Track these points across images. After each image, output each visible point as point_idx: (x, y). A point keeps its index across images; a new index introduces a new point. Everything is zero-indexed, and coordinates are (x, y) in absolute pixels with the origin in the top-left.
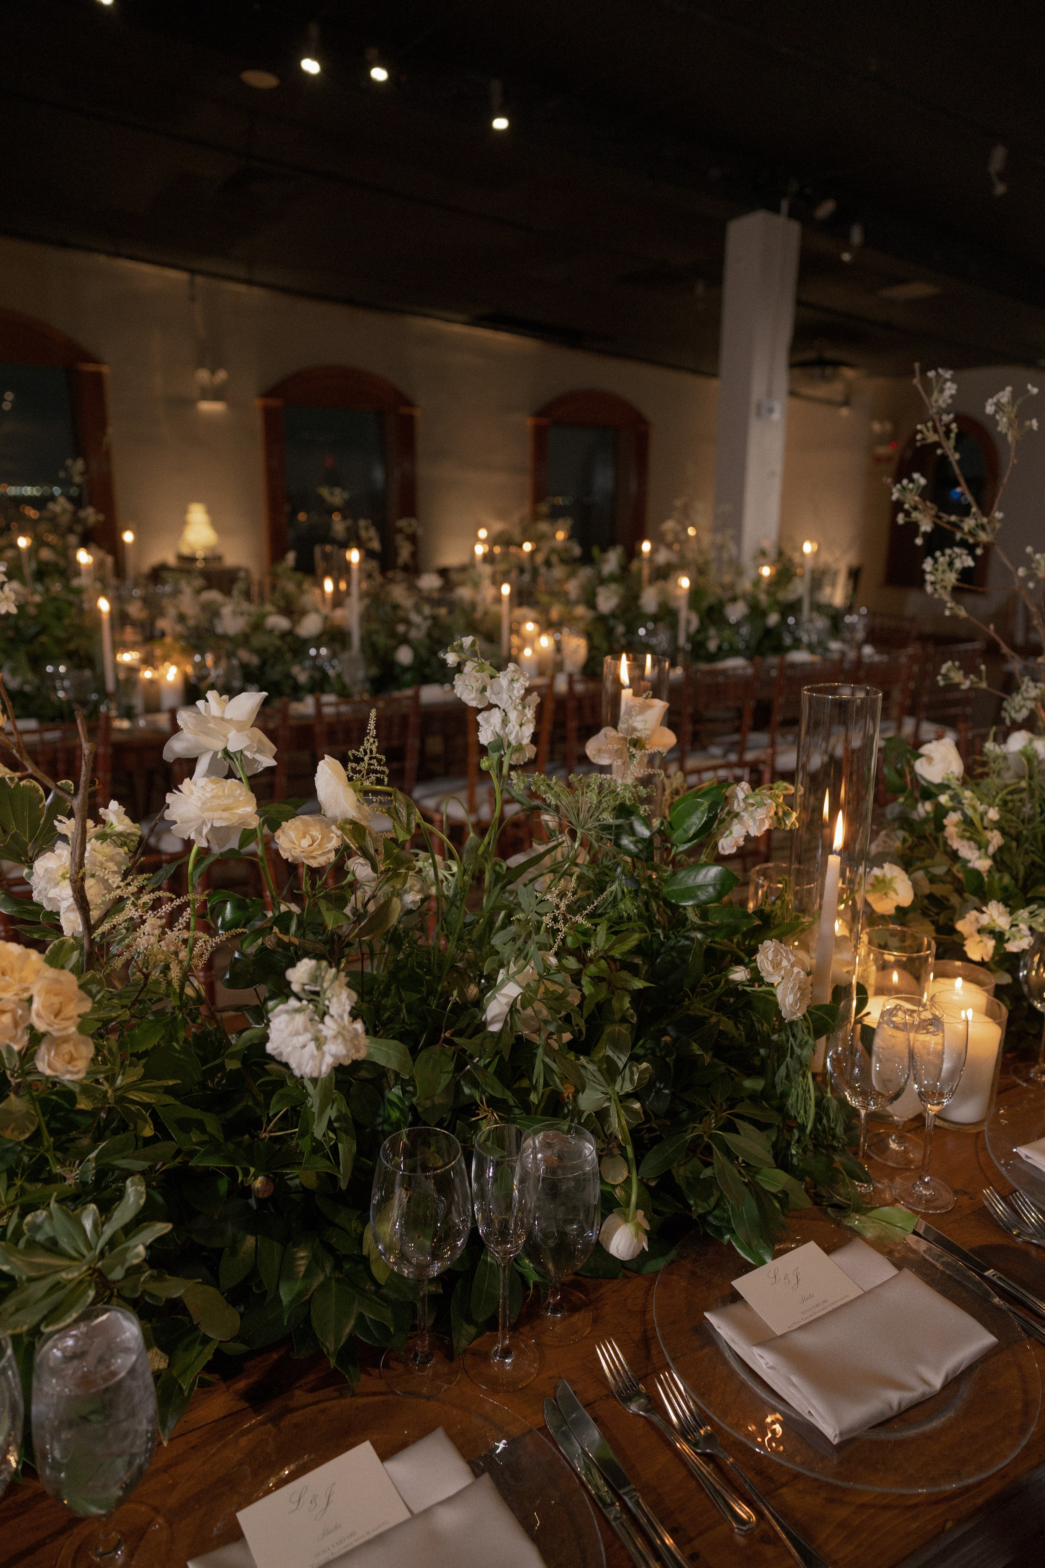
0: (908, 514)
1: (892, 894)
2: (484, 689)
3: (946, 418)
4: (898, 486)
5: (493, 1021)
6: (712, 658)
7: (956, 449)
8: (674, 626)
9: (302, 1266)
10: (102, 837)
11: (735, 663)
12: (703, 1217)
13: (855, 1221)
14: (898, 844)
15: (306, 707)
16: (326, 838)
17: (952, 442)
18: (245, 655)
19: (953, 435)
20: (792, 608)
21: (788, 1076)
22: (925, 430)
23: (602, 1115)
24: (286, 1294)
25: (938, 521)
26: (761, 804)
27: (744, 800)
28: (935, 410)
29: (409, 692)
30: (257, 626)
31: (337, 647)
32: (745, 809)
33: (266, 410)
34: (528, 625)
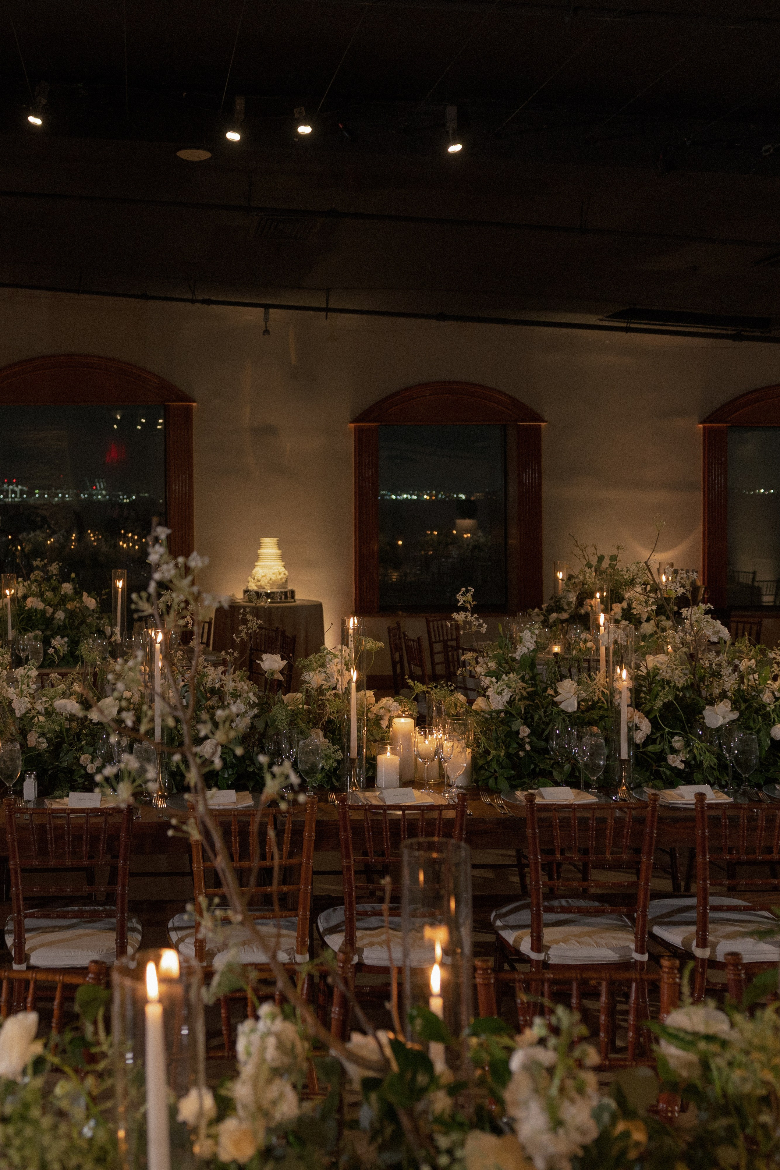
8: (609, 731)
33: (359, 433)
34: (403, 720)
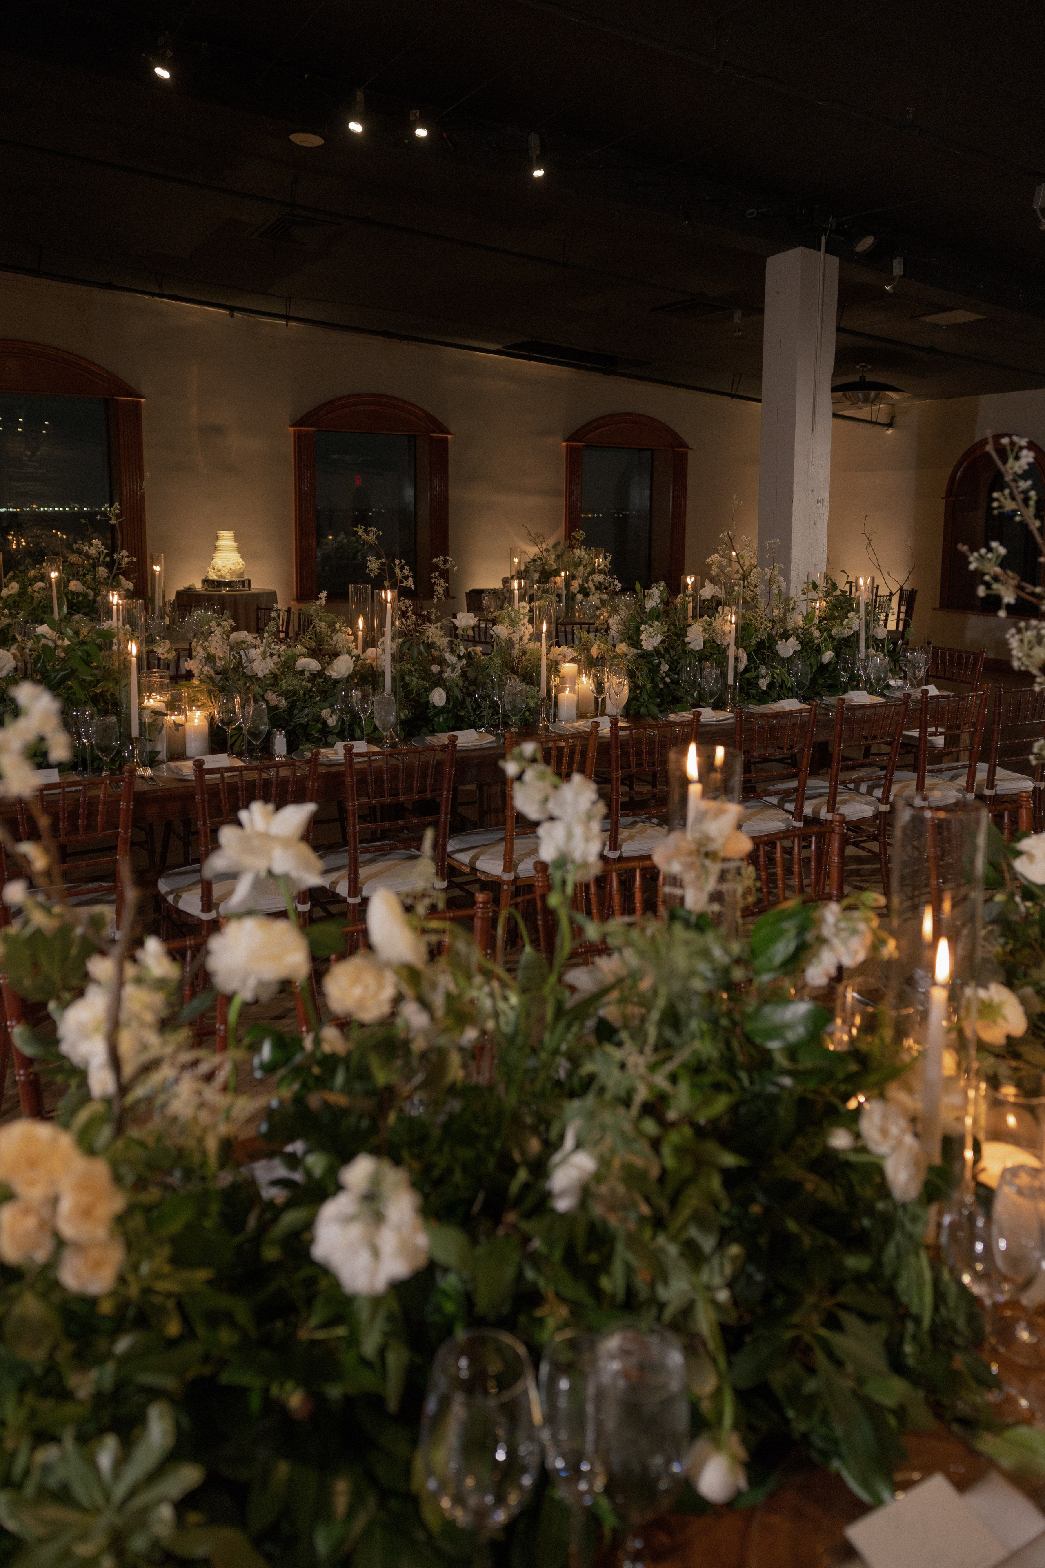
0: (988, 586)
1: (1000, 1021)
2: (546, 800)
3: (1024, 485)
4: (976, 554)
5: (563, 1193)
6: (764, 697)
7: (1037, 516)
8: (722, 664)
9: (341, 1503)
10: (139, 981)
11: (791, 704)
12: (805, 1436)
13: (987, 1444)
14: (998, 949)
15: (336, 753)
16: (380, 986)
17: (1031, 511)
18: (272, 698)
19: (1032, 503)
20: (847, 644)
21: (899, 1256)
22: (1002, 498)
23: (687, 1311)
24: (322, 1543)
25: (1022, 594)
26: (854, 932)
27: (836, 925)
28: (1011, 477)
29: (443, 738)
30: (288, 665)
31: (369, 688)
32: (836, 934)
33: (299, 437)
34: (567, 665)
